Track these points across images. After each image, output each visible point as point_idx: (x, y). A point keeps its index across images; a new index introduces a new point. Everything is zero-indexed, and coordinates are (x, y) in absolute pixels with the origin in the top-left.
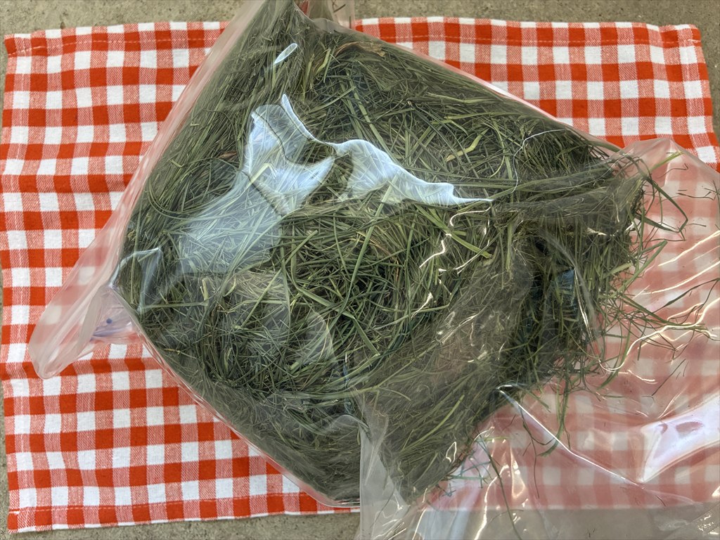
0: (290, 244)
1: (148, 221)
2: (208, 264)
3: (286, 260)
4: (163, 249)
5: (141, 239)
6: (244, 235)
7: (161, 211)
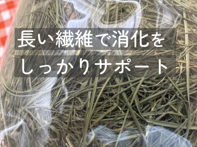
0: (130, 88)
1: (8, 103)
2: (66, 123)
3: (130, 102)
4: (25, 121)
5: (7, 118)
6: (87, 92)
7: (15, 93)
